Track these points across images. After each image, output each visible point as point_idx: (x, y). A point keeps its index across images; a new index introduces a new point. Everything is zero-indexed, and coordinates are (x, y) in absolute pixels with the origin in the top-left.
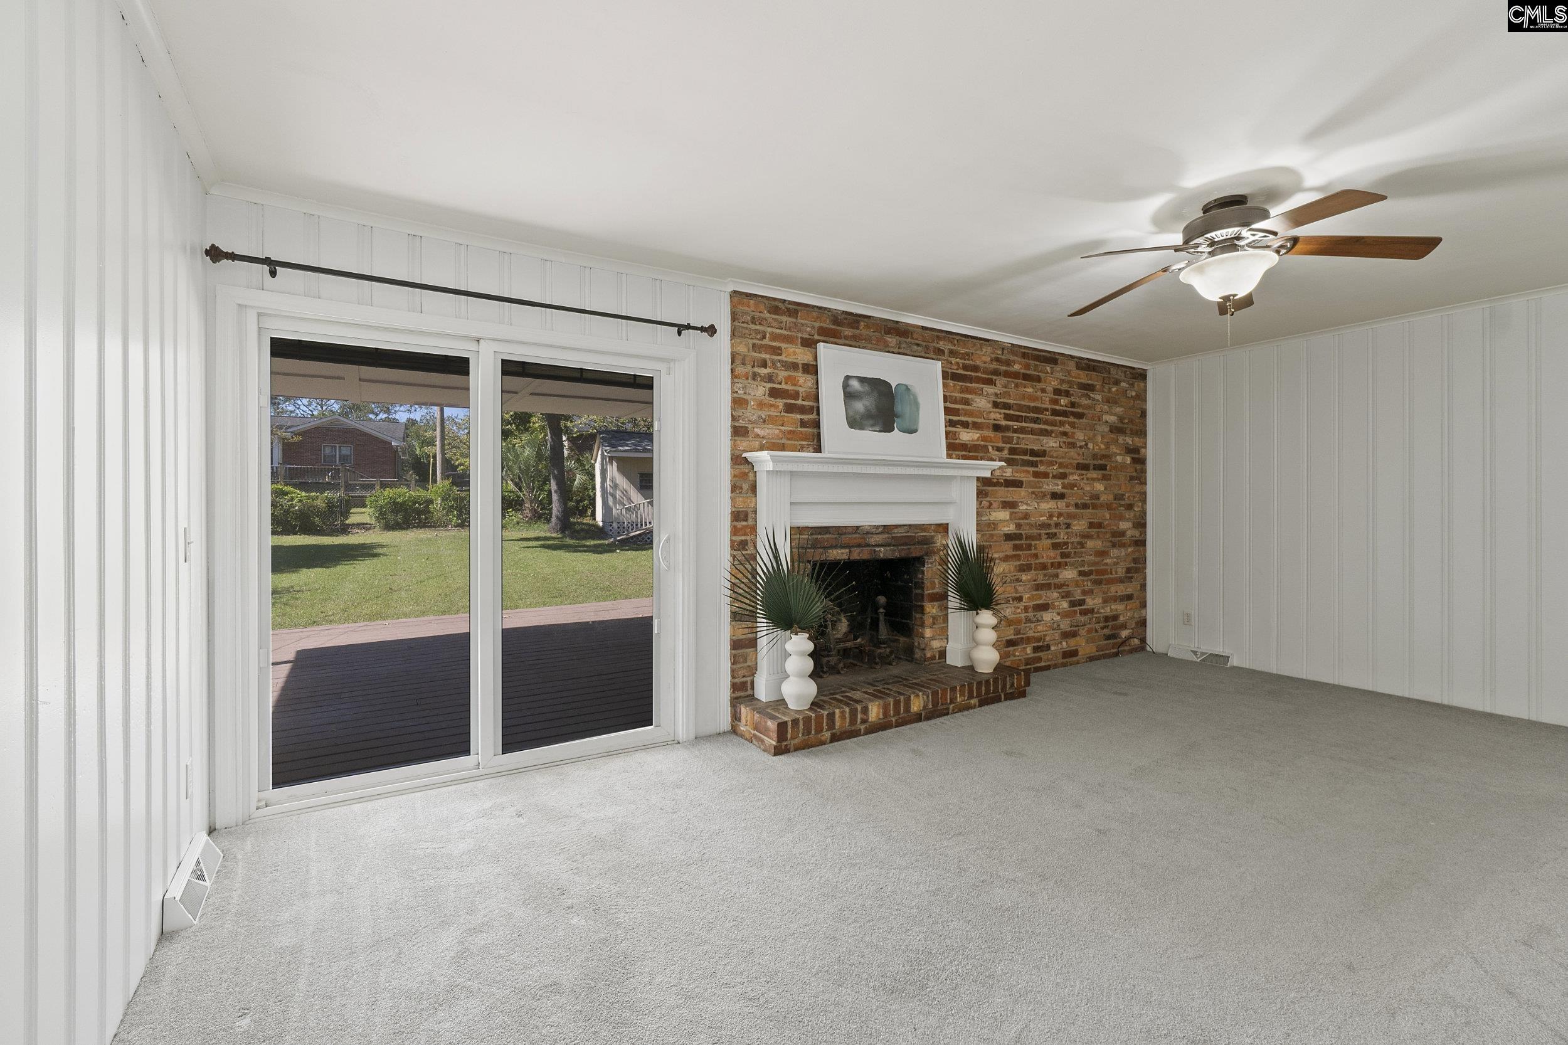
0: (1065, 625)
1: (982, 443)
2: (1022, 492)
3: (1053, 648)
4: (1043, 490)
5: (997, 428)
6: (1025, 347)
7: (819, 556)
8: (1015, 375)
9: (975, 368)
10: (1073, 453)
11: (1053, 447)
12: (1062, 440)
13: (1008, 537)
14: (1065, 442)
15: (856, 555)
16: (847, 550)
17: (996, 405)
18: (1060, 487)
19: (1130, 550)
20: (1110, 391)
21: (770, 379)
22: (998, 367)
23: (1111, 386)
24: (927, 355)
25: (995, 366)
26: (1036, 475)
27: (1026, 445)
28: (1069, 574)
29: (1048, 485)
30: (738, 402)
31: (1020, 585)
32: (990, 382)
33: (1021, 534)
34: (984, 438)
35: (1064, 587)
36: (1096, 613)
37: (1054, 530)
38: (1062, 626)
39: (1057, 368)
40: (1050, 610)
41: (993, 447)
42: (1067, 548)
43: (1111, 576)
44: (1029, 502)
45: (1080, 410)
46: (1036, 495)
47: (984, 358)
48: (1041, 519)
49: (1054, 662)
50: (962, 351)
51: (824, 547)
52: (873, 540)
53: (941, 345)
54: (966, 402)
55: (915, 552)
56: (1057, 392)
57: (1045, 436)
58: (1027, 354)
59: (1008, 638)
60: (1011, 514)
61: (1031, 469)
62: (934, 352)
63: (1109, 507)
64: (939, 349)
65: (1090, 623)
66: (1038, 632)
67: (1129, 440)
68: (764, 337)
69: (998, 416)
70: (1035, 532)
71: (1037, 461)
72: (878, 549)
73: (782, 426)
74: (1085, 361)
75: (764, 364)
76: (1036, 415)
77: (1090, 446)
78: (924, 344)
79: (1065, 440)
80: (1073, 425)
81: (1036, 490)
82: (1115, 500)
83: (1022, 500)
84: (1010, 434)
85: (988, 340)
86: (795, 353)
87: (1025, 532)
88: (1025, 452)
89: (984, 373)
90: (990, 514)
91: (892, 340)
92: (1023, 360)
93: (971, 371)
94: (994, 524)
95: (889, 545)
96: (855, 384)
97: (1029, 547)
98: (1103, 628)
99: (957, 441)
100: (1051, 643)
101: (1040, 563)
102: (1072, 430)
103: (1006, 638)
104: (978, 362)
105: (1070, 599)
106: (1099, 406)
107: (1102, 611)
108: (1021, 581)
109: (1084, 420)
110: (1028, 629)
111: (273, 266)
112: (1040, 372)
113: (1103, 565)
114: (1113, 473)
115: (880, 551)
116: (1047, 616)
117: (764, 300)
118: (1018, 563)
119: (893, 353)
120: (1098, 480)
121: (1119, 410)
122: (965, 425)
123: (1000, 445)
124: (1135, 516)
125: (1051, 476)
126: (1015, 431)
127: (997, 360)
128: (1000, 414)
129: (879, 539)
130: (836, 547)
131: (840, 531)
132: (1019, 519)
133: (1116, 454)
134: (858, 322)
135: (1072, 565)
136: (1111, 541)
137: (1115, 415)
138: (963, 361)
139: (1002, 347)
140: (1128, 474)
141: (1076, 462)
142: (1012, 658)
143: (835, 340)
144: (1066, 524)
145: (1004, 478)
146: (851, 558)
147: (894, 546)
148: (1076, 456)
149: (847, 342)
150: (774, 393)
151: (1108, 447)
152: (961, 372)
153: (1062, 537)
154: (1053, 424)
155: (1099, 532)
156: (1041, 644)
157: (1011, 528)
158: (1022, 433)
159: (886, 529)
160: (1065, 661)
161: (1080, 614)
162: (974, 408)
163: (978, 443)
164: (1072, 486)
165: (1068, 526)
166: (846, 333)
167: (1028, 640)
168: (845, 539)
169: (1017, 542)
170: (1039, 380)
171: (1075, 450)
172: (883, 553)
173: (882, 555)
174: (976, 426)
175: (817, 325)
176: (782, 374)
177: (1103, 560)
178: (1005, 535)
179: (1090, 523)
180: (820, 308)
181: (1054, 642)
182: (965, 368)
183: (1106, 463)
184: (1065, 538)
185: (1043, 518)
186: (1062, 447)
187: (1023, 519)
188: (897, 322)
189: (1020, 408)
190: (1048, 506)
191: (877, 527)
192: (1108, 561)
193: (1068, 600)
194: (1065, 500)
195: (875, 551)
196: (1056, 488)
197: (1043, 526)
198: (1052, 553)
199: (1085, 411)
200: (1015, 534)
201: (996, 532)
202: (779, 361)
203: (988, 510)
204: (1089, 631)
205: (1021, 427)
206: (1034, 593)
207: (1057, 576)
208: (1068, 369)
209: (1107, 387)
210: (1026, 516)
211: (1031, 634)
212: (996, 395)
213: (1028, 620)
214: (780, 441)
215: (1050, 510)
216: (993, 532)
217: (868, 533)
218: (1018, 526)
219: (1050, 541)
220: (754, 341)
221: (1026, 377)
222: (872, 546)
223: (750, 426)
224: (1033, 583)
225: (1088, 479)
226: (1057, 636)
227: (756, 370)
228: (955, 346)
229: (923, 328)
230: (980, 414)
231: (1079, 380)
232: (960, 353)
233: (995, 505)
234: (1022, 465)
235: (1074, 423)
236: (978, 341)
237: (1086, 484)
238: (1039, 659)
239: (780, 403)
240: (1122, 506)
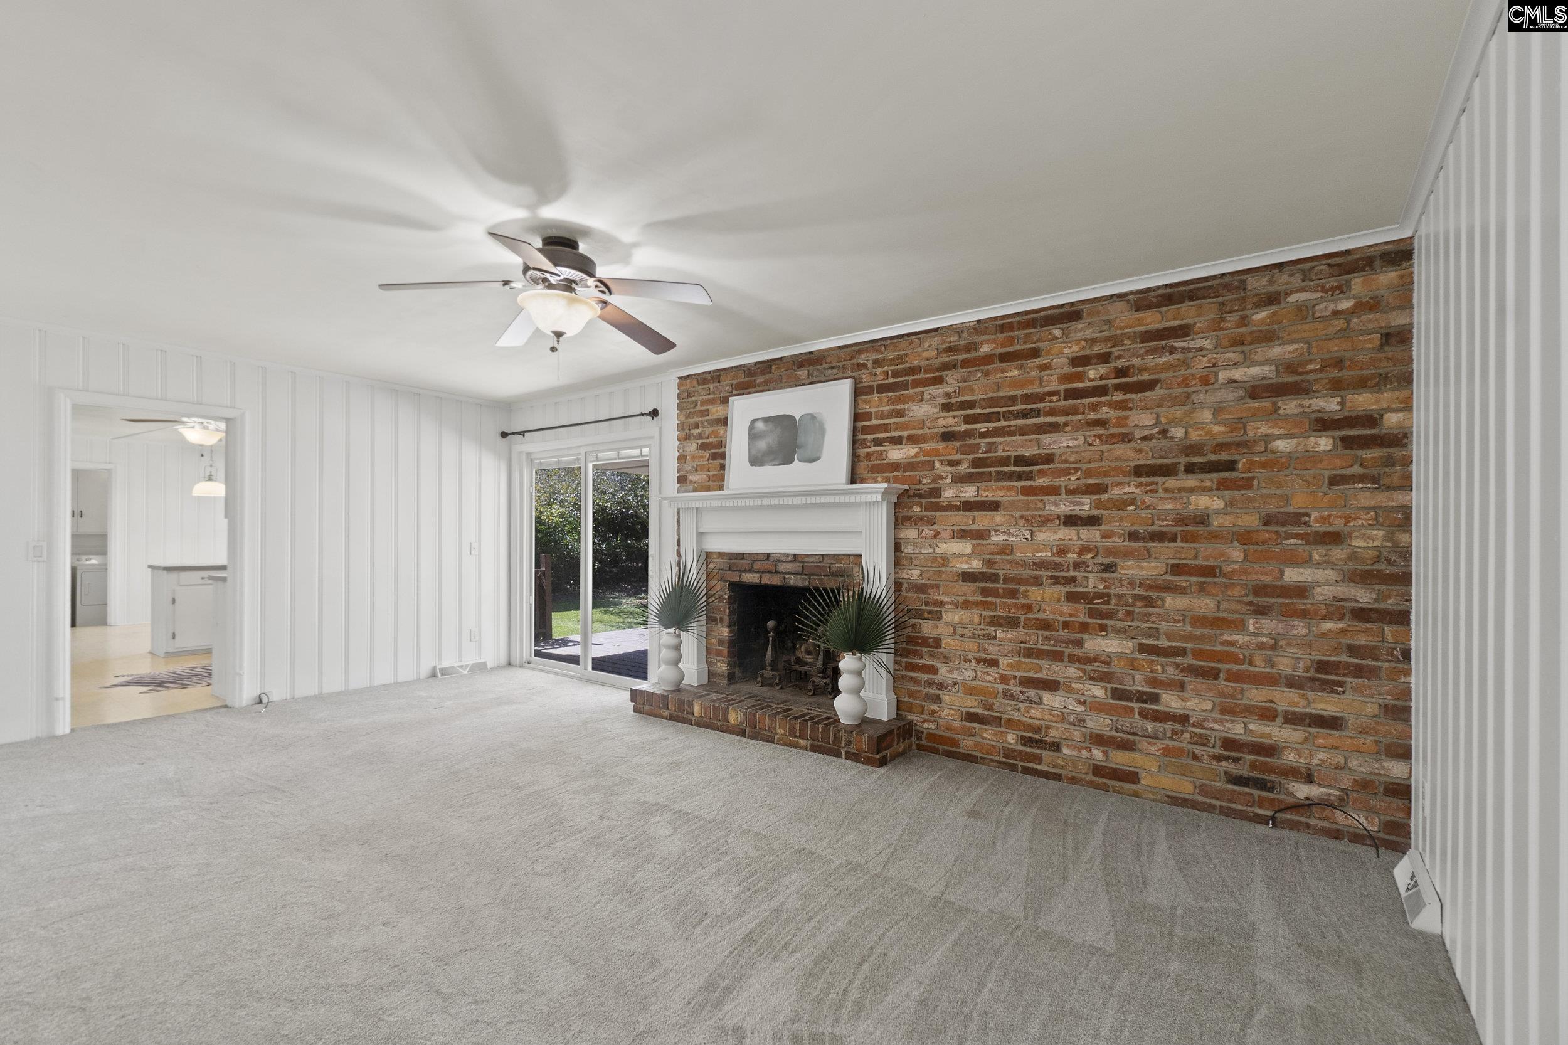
0: (1100, 724)
1: (926, 459)
2: (998, 517)
3: (1065, 751)
4: (1046, 513)
5: (947, 436)
6: (1003, 317)
7: (735, 578)
8: (988, 359)
9: (913, 370)
10: (1120, 450)
11: (1068, 447)
12: (1093, 433)
13: (968, 577)
14: (1100, 437)
15: (767, 580)
16: (758, 575)
17: (946, 407)
18: (1086, 507)
19: (1327, 626)
20: (1244, 321)
21: (700, 436)
22: (951, 358)
23: (1248, 312)
24: (845, 375)
25: (945, 358)
26: (1026, 491)
27: (1004, 451)
28: (1108, 645)
29: (1056, 505)
30: (682, 459)
31: (993, 644)
32: (939, 381)
33: (996, 575)
34: (927, 453)
35: (1098, 664)
36: (1194, 726)
37: (1072, 573)
38: (1089, 723)
39: (1080, 325)
40: (1061, 692)
41: (942, 462)
42: (1107, 603)
43: (1251, 668)
44: (1011, 531)
45: (1146, 377)
46: (1028, 520)
47: (925, 355)
48: (1037, 555)
49: (1071, 774)
50: (891, 356)
51: (740, 571)
52: (782, 568)
53: (863, 358)
54: (900, 414)
55: (830, 583)
56: (1080, 361)
57: (1050, 432)
58: (1004, 325)
59: (972, 710)
60: (974, 547)
61: (1020, 484)
62: (852, 369)
63: (1245, 538)
64: (858, 364)
65: (1171, 738)
66: (1031, 717)
67: (1330, 405)
68: (696, 405)
69: (951, 421)
70: (1027, 573)
71: (1031, 472)
72: (788, 576)
73: (709, 471)
74: (1160, 292)
75: (697, 426)
76: (1029, 406)
77: (1178, 432)
78: (841, 364)
79: (1101, 432)
80: (1123, 406)
81: (1029, 513)
82: (1266, 524)
83: (998, 528)
84: (978, 441)
85: (936, 330)
86: (717, 411)
87: (1004, 572)
88: (1005, 461)
89: (926, 372)
90: (937, 546)
91: (802, 373)
92: (1002, 335)
93: (906, 375)
94: (942, 558)
95: (801, 574)
96: (760, 425)
97: (1013, 594)
98: (1218, 758)
99: (885, 462)
100: (1064, 742)
101: (1037, 619)
102: (1119, 413)
103: (967, 709)
104: (917, 362)
105: (1114, 686)
106: (1205, 359)
107: (1216, 726)
108: (995, 638)
109: (1159, 391)
110: (1009, 709)
111: (522, 433)
112: (1037, 341)
113: (1222, 643)
114: (1261, 474)
115: (790, 578)
116: (1053, 700)
117: (696, 377)
118: (993, 614)
119: (804, 385)
120: (1204, 490)
121: (1277, 351)
122: (897, 441)
123: (958, 457)
124: (1353, 557)
125: (1064, 490)
126: (983, 435)
127: (950, 350)
128: (954, 417)
129: (790, 567)
130: (750, 571)
131: (753, 558)
132: (991, 553)
133: (1268, 439)
134: (770, 367)
135: (1117, 631)
136: (1250, 603)
137: (1267, 362)
138: (892, 368)
139: (958, 330)
140: (1327, 474)
141: (1133, 464)
142: (978, 739)
143: (748, 391)
144: (1102, 564)
145: (963, 500)
146: (763, 582)
147: (806, 575)
148: (1131, 454)
149: (761, 388)
150: (703, 447)
151: (1240, 423)
152: (891, 380)
153: (1093, 583)
154: (1066, 412)
155: (1204, 583)
156: (1038, 737)
157: (976, 565)
158: (999, 436)
159: (796, 557)
160: (1101, 780)
161: (1140, 714)
162: (912, 419)
163: (918, 459)
164: (1120, 504)
165: (1109, 568)
166: (758, 381)
167: (1011, 724)
168: (756, 565)
169: (987, 585)
170: (1035, 353)
171: (1133, 444)
172: (793, 581)
173: (792, 583)
174: (913, 440)
175: (735, 382)
176: (709, 430)
177: (1222, 634)
178: (964, 574)
179: (1173, 565)
180: (736, 367)
181: (1070, 743)
182: (895, 374)
183: (1237, 457)
184: (1101, 587)
185: (1043, 554)
186: (1090, 445)
187: (998, 554)
188: (811, 353)
189: (993, 402)
190: (1056, 537)
191: (787, 555)
192: (1240, 639)
193: (1109, 686)
194: (1103, 527)
195: (784, 578)
196: (1077, 508)
197: (1041, 565)
198: (1067, 608)
199: (1163, 376)
200: (982, 573)
201: (948, 569)
202: (706, 421)
203: (935, 541)
204: (1167, 752)
205: (995, 427)
206: (1023, 660)
207: (1079, 643)
208: (1112, 317)
209: (1233, 318)
210: (1006, 549)
211: (1016, 716)
212: (947, 395)
213: (1007, 695)
214: (708, 484)
215: (1064, 542)
216: (943, 569)
217: (778, 561)
218: (990, 563)
219: (1061, 590)
220: (691, 410)
221: (1005, 358)
222: (782, 573)
223: (687, 475)
224: (1022, 645)
225: (1166, 490)
226: (1077, 735)
227: (692, 431)
228: (882, 353)
229: (839, 347)
230: (922, 423)
231: (1143, 328)
232: (887, 360)
233: (945, 534)
234: (998, 480)
235: (1126, 401)
236: (917, 336)
237: (1161, 498)
238: (1039, 759)
239: (707, 454)
240: (1297, 536)
